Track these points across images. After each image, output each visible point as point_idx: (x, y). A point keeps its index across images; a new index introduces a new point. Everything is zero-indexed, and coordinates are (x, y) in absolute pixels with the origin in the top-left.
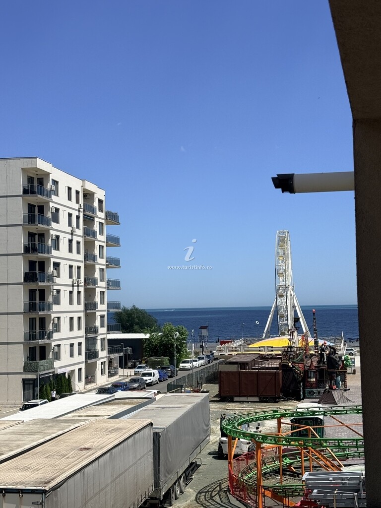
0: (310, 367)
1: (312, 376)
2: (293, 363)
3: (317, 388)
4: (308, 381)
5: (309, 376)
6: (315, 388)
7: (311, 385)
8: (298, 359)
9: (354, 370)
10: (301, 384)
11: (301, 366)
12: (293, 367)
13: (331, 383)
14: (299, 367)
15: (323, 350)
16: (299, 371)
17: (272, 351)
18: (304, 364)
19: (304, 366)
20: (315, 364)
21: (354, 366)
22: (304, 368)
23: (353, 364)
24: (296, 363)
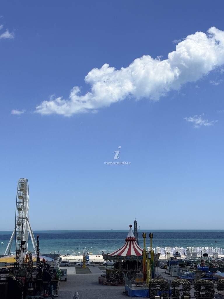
0: (30, 279)
1: (31, 286)
2: (17, 276)
3: (34, 296)
4: (28, 290)
5: (29, 286)
6: (33, 296)
7: (30, 293)
8: (22, 273)
9: (66, 279)
10: (23, 293)
11: (23, 278)
12: (17, 279)
13: (44, 292)
14: (22, 280)
15: (41, 266)
16: (21, 282)
17: (6, 265)
18: (25, 277)
19: (26, 279)
20: (34, 276)
21: (66, 275)
22: (26, 280)
23: (66, 274)
24: (20, 277)
